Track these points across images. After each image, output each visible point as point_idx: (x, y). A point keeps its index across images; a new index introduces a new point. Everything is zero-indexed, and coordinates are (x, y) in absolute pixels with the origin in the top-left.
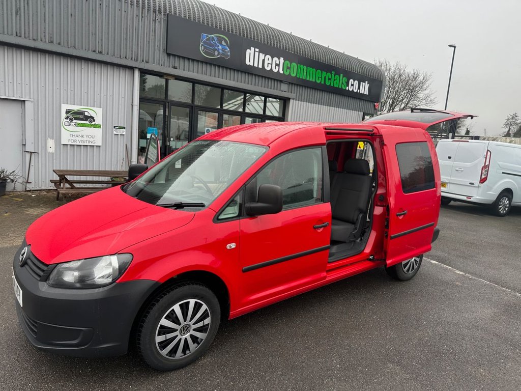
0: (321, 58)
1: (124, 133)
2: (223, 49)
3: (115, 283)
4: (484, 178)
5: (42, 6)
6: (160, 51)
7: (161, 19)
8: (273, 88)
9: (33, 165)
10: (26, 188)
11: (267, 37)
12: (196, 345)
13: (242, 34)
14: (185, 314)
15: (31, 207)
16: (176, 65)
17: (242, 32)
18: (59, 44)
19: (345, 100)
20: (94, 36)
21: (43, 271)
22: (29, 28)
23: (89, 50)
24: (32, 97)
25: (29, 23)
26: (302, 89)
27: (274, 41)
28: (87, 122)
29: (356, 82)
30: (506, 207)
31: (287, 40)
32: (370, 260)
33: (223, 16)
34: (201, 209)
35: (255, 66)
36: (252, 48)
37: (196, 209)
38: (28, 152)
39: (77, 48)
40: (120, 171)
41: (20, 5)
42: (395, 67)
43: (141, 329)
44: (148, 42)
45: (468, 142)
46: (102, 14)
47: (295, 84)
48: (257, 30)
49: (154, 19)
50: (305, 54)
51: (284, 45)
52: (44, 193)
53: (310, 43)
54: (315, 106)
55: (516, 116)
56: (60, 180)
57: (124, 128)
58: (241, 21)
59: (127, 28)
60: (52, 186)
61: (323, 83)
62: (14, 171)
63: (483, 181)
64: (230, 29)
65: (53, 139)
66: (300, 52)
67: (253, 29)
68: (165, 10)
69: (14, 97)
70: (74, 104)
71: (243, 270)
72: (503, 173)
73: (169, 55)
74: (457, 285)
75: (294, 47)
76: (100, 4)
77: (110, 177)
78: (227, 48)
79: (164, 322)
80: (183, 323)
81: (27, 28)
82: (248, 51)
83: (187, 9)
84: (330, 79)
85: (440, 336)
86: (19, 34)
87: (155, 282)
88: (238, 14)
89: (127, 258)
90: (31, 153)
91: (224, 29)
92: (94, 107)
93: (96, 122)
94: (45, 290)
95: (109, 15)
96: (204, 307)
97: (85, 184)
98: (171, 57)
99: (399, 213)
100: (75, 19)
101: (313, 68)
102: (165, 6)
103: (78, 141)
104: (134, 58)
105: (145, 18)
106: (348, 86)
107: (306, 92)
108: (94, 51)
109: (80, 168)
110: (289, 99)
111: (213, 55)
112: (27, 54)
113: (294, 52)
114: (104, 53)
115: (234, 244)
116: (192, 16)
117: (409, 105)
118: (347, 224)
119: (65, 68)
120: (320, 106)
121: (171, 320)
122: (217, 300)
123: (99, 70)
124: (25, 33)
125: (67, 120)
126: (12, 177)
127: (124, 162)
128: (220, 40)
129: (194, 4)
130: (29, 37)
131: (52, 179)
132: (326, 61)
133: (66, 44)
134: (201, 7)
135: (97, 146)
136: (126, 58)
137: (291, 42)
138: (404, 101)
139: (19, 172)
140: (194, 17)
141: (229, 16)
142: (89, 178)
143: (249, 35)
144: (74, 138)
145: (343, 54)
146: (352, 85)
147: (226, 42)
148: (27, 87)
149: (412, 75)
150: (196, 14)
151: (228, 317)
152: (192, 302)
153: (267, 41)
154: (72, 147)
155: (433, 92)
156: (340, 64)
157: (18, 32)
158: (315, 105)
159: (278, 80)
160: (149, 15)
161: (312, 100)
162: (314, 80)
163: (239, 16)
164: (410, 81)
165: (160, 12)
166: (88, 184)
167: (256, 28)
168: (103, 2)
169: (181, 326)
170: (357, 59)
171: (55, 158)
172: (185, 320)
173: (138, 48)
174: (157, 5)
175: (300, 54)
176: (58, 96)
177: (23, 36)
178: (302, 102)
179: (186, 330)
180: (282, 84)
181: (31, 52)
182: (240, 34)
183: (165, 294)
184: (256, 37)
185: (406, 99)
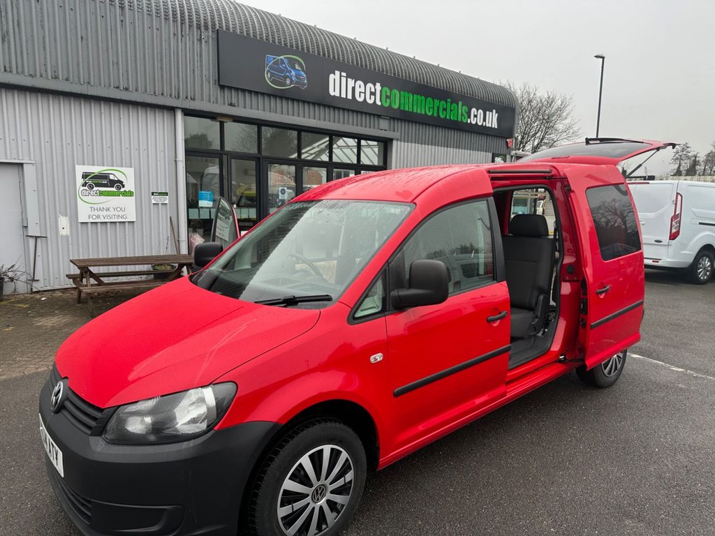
0: (430, 81)
1: (167, 202)
2: (296, 76)
3: (212, 432)
4: (675, 233)
5: (40, 26)
6: (209, 82)
7: (208, 37)
8: (368, 125)
9: (40, 254)
10: (32, 289)
11: (356, 56)
12: (335, 514)
13: (321, 54)
14: (318, 469)
15: (42, 315)
16: (233, 102)
17: (321, 51)
18: (67, 80)
19: (466, 137)
20: (116, 67)
21: (94, 419)
22: (22, 60)
23: (110, 86)
24: (33, 159)
25: (22, 53)
26: (409, 126)
27: (366, 61)
28: (114, 189)
29: (481, 111)
30: (708, 271)
31: (384, 59)
32: (560, 361)
33: (293, 29)
34: (326, 305)
35: (342, 96)
36: (336, 72)
37: (318, 305)
38: (32, 237)
39: (92, 84)
40: (163, 256)
41: (8, 27)
42: (522, 90)
43: (254, 499)
44: (192, 71)
45: (648, 183)
46: (126, 34)
47: (398, 119)
48: (341, 47)
49: (199, 37)
50: (410, 76)
51: (380, 65)
52: (58, 294)
53: (413, 61)
54: (427, 148)
55: (688, 147)
56: (82, 273)
57: (166, 194)
58: (319, 36)
59: (161, 53)
60: (70, 284)
61: (435, 115)
62: (13, 266)
63: (673, 236)
64: (305, 46)
65: (66, 216)
66: (402, 74)
67: (337, 46)
68: (214, 25)
69: (6, 159)
70: (94, 165)
71: (394, 394)
72: (700, 223)
73: (222, 87)
74: (681, 389)
75: (394, 67)
76: (122, 21)
77: (150, 265)
78: (303, 73)
79: (289, 485)
80: (316, 484)
81: (19, 60)
82: (332, 77)
83: (243, 22)
84: (445, 110)
85: (685, 469)
86: (8, 69)
87: (272, 424)
88: (313, 25)
89: (227, 389)
90: (36, 238)
91: (297, 47)
92: (122, 166)
93: (126, 188)
94: (100, 449)
95: (135, 36)
96: (344, 455)
97: (115, 278)
98: (226, 90)
99: (600, 290)
100: (87, 44)
101: (421, 96)
102: (213, 19)
103: (101, 217)
104: (174, 96)
105: (186, 38)
106: (470, 118)
107: (413, 129)
108: (117, 88)
109: (108, 255)
110: (391, 140)
111: (284, 85)
112: (22, 96)
113: (394, 74)
114: (131, 90)
115: (380, 354)
116: (251, 32)
117: (545, 141)
118: (524, 311)
119: (78, 114)
120: (433, 147)
121: (298, 480)
122: (361, 443)
123: (126, 113)
124: (17, 68)
125: (85, 188)
126: (10, 274)
127: (169, 242)
128: (292, 63)
129: (253, 14)
130: (23, 72)
131: (68, 273)
132: (437, 85)
133: (76, 79)
134: (263, 19)
135: (129, 222)
136: (162, 94)
137: (389, 62)
138: (538, 135)
139: (20, 267)
140: (255, 33)
141: (302, 29)
142: (121, 269)
143: (331, 53)
144: (96, 213)
145: (459, 74)
146: (475, 116)
147: (300, 65)
148: (25, 144)
149: (546, 100)
150: (257, 28)
151: (377, 467)
152: (327, 449)
153: (357, 61)
154: (94, 226)
155: (576, 121)
156: (457, 87)
157: (7, 66)
158: (427, 146)
159: (374, 115)
160: (191, 33)
161: (422, 140)
162: (423, 113)
163: (315, 28)
164: (544, 108)
165: (206, 28)
166: (120, 278)
167: (340, 44)
168: (125, 18)
169: (313, 488)
170: (478, 80)
171: (70, 242)
172: (318, 479)
173: (179, 81)
174: (202, 18)
175: (402, 76)
176: (70, 153)
177: (15, 71)
178: (409, 144)
179: (321, 494)
180: (381, 121)
181: (28, 94)
182: (319, 53)
183: (287, 442)
184: (341, 56)
185: (540, 133)
